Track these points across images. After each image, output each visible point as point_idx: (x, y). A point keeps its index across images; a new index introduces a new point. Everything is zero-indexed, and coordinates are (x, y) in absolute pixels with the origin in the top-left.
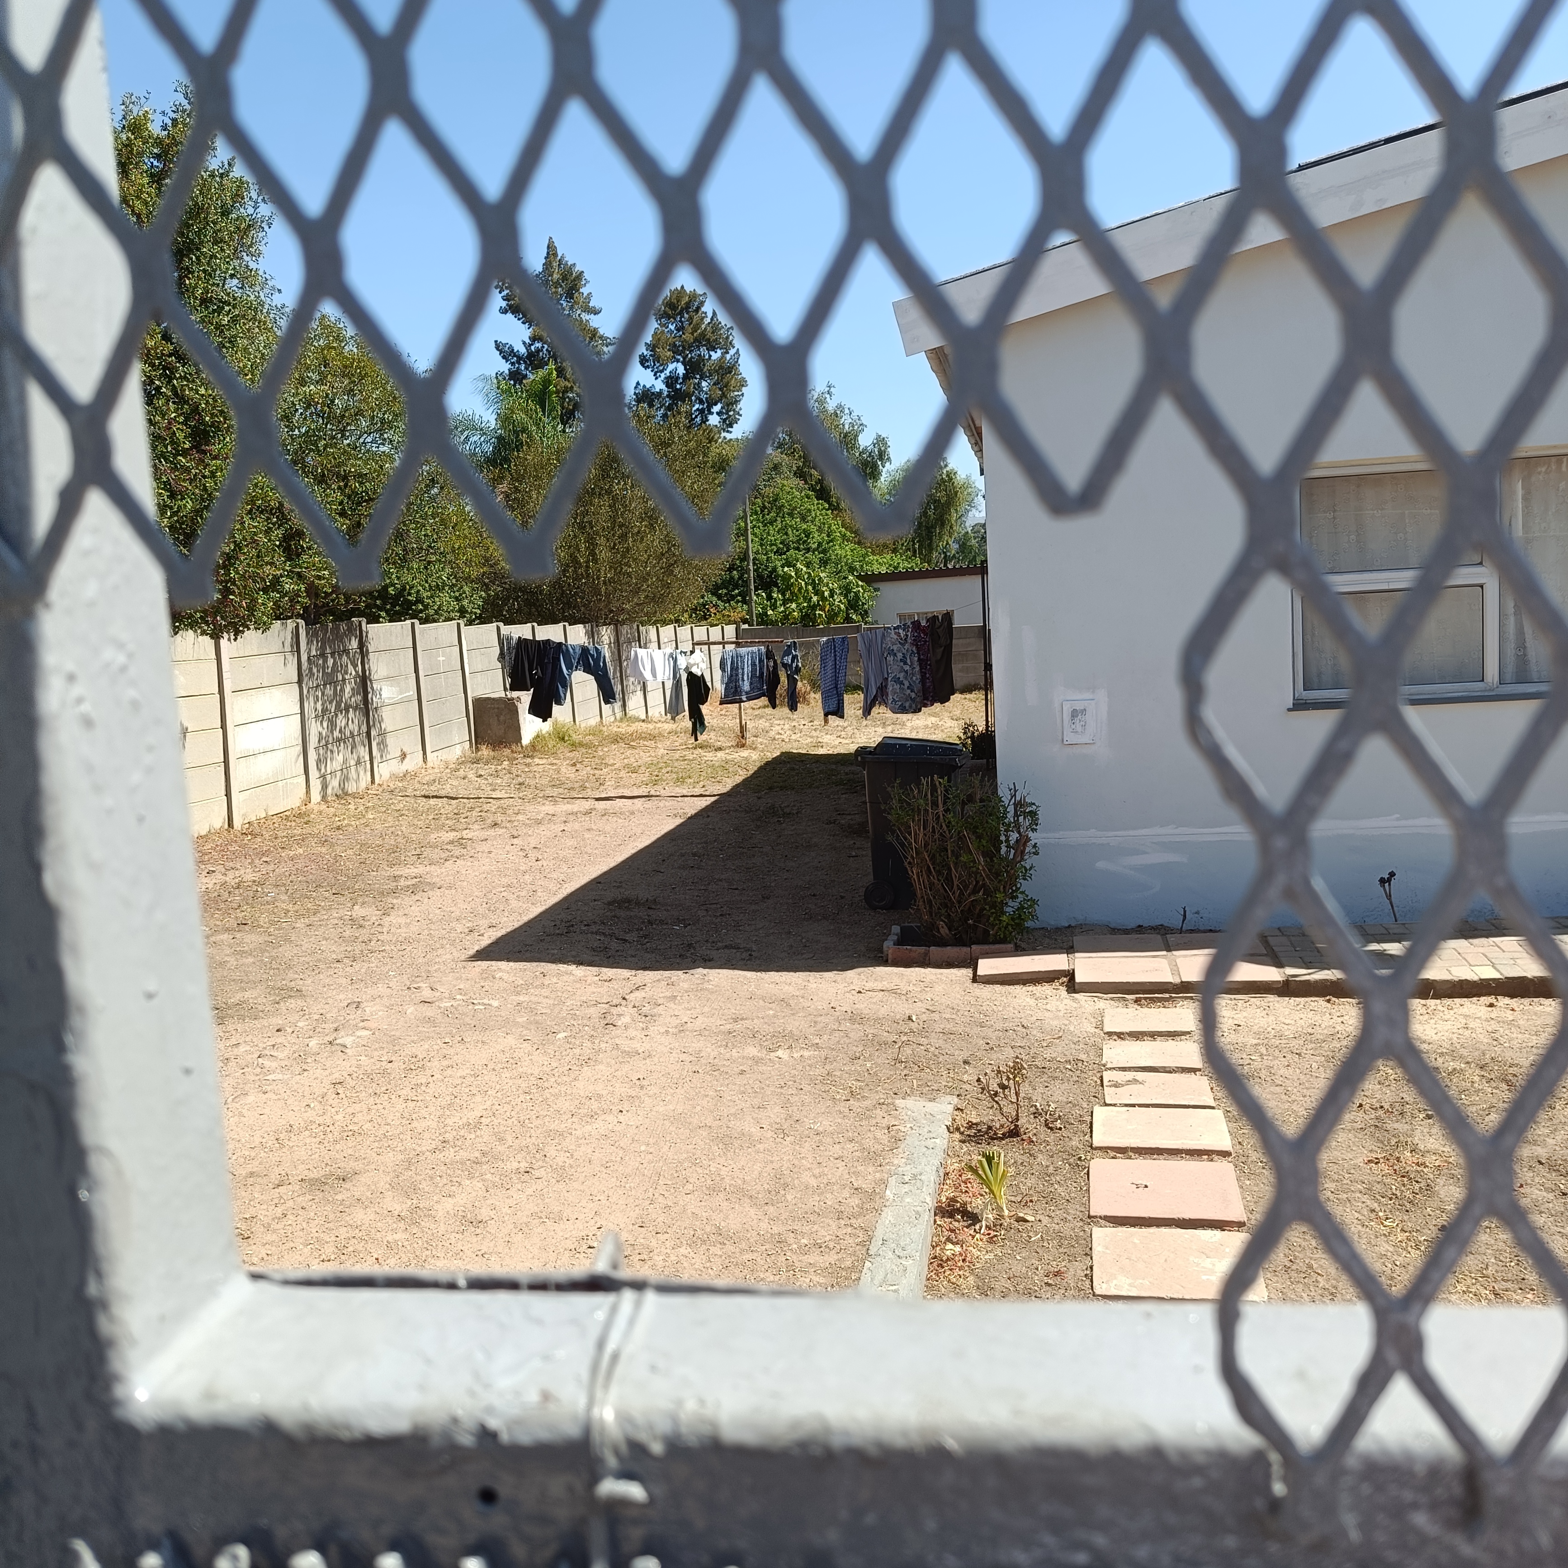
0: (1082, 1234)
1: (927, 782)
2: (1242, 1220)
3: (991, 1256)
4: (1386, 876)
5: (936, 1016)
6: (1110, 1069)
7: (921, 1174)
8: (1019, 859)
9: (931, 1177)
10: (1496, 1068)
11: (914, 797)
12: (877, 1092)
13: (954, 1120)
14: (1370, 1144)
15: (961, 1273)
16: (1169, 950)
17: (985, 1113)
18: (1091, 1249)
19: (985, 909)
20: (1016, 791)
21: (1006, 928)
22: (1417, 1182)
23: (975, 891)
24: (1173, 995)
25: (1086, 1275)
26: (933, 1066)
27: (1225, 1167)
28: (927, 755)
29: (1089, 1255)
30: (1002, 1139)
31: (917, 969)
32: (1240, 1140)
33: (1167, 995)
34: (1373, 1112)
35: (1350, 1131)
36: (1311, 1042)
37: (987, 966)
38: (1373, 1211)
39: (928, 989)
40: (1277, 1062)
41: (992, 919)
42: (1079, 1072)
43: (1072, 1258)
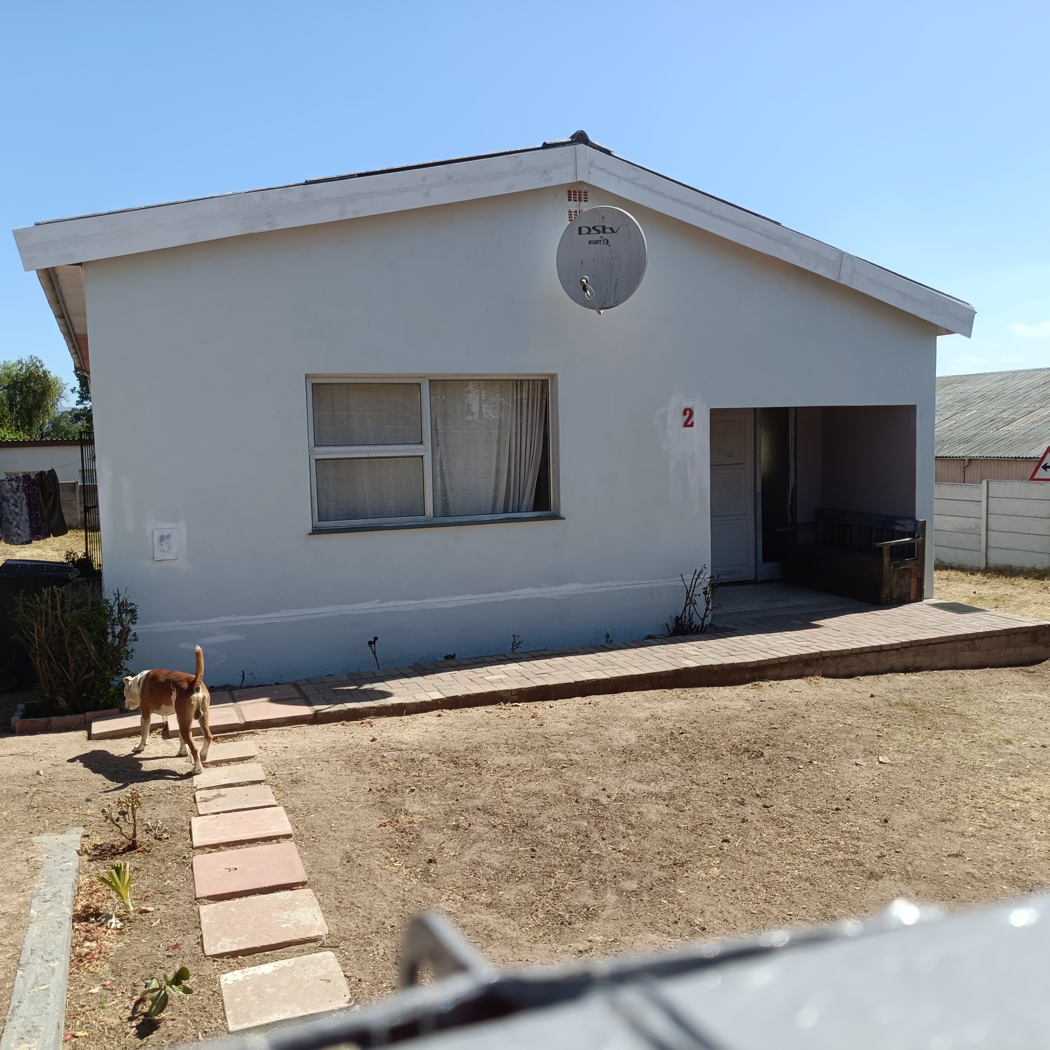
0: (191, 913)
1: (48, 591)
2: (304, 880)
3: (121, 945)
4: (372, 640)
5: (60, 769)
6: (200, 790)
7: (60, 892)
8: (122, 645)
9: (68, 892)
10: (447, 754)
11: (37, 603)
12: (15, 834)
13: (82, 845)
14: (379, 814)
15: (98, 963)
16: (234, 701)
17: (107, 836)
18: (200, 923)
19: (96, 684)
20: (119, 595)
21: (113, 696)
22: (411, 834)
23: (88, 671)
24: (240, 732)
25: (198, 943)
26: (61, 807)
27: (289, 845)
28: (45, 572)
29: (198, 927)
30: (123, 853)
31: (41, 735)
32: (297, 825)
33: (236, 733)
34: (378, 793)
35: (365, 807)
36: (335, 753)
37: (98, 727)
38: (387, 858)
39: (52, 749)
40: (314, 769)
41: (102, 691)
42: (177, 795)
43: (185, 932)
